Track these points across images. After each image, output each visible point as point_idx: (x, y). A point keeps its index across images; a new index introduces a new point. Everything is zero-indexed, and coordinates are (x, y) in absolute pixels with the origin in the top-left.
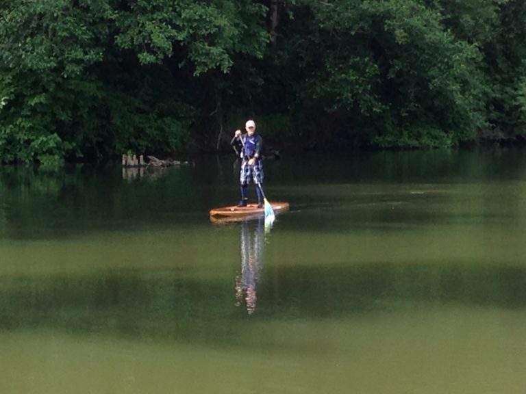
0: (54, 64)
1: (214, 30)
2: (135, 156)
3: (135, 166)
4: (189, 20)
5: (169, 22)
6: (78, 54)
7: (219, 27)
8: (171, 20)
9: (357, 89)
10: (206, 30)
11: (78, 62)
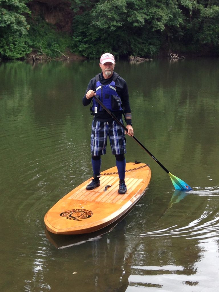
0: (107, 26)
1: (159, 17)
2: (133, 57)
3: (133, 60)
4: (151, 13)
5: (145, 13)
6: (115, 23)
7: (161, 16)
8: (146, 13)
9: (213, 37)
10: (157, 16)
11: (114, 26)
